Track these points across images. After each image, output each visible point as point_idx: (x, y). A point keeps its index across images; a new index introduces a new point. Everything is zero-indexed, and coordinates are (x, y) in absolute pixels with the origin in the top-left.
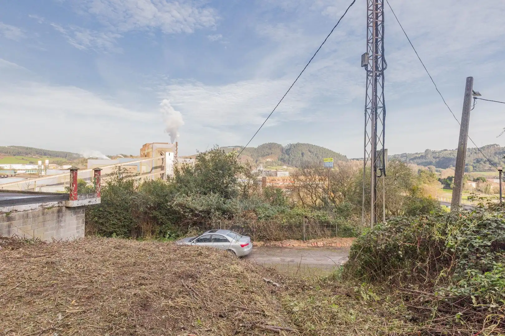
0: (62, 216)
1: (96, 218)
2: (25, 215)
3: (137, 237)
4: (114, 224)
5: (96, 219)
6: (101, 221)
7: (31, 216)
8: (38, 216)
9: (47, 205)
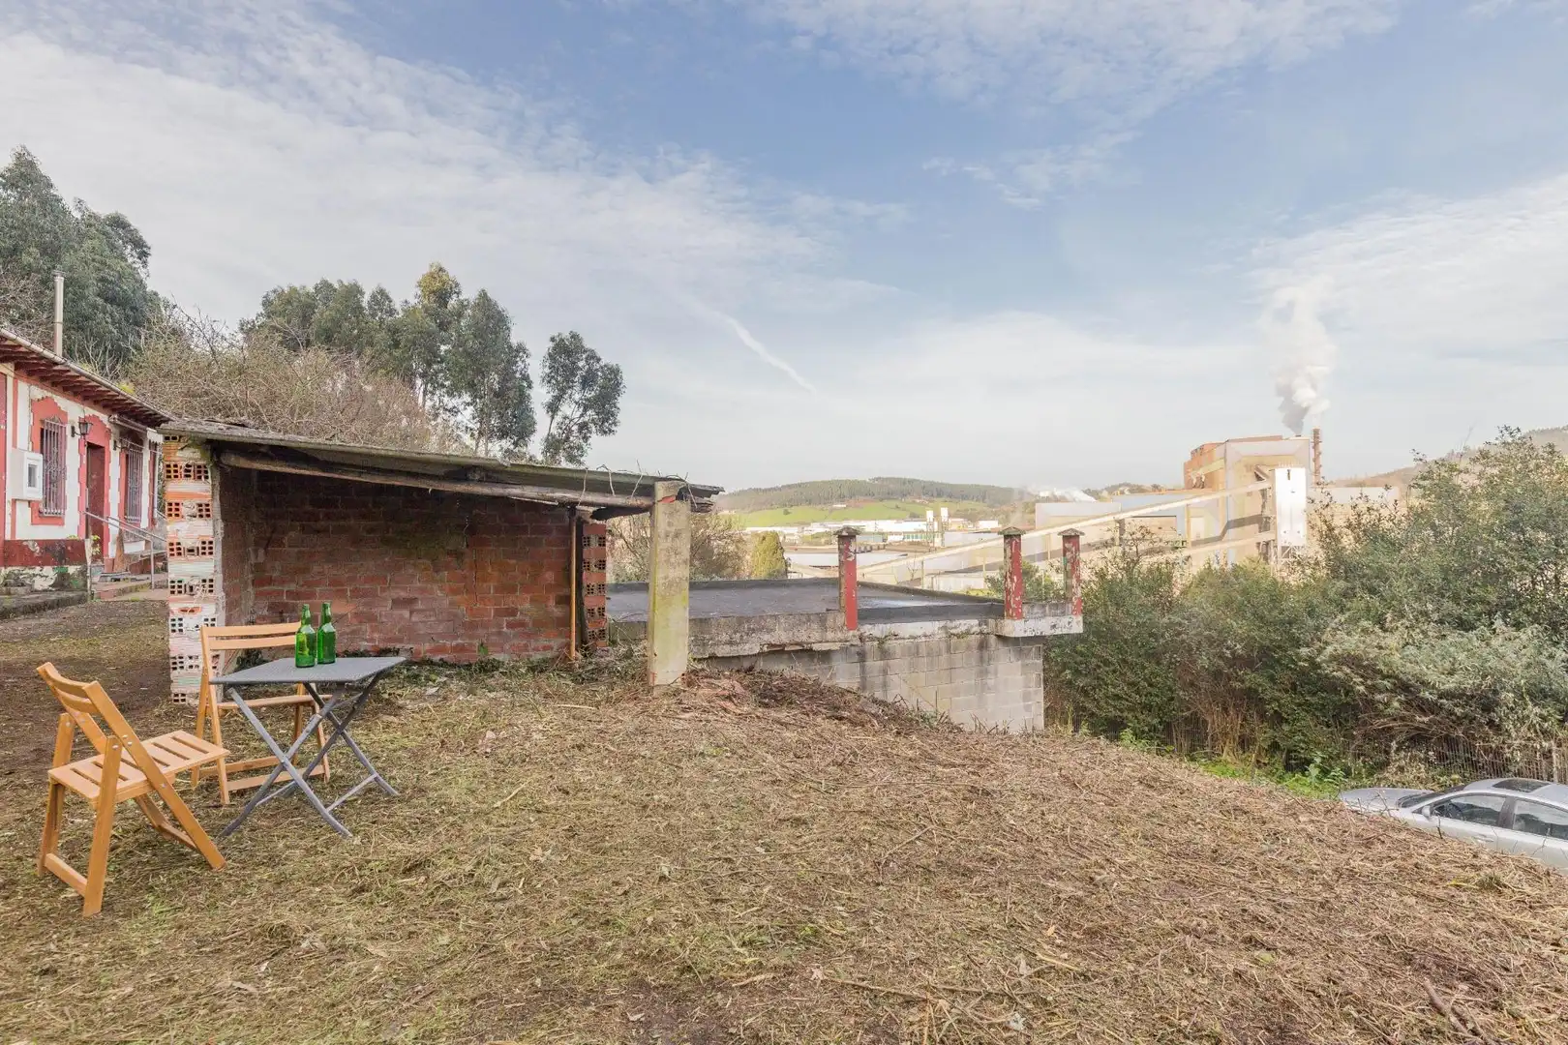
0: (990, 659)
1: (1068, 671)
2: (913, 650)
3: (1193, 749)
4: (1117, 697)
5: (1068, 674)
6: (1081, 682)
7: (923, 650)
8: (939, 654)
9: (955, 627)
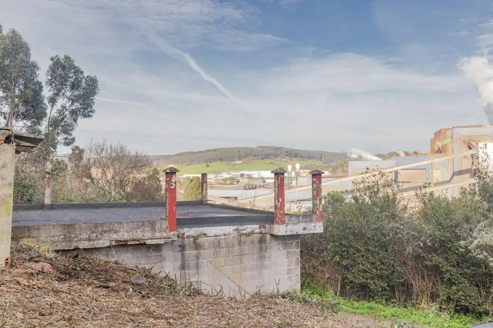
0: (266, 249)
2: (217, 243)
3: (406, 300)
7: (223, 244)
8: (233, 246)
9: (244, 230)
